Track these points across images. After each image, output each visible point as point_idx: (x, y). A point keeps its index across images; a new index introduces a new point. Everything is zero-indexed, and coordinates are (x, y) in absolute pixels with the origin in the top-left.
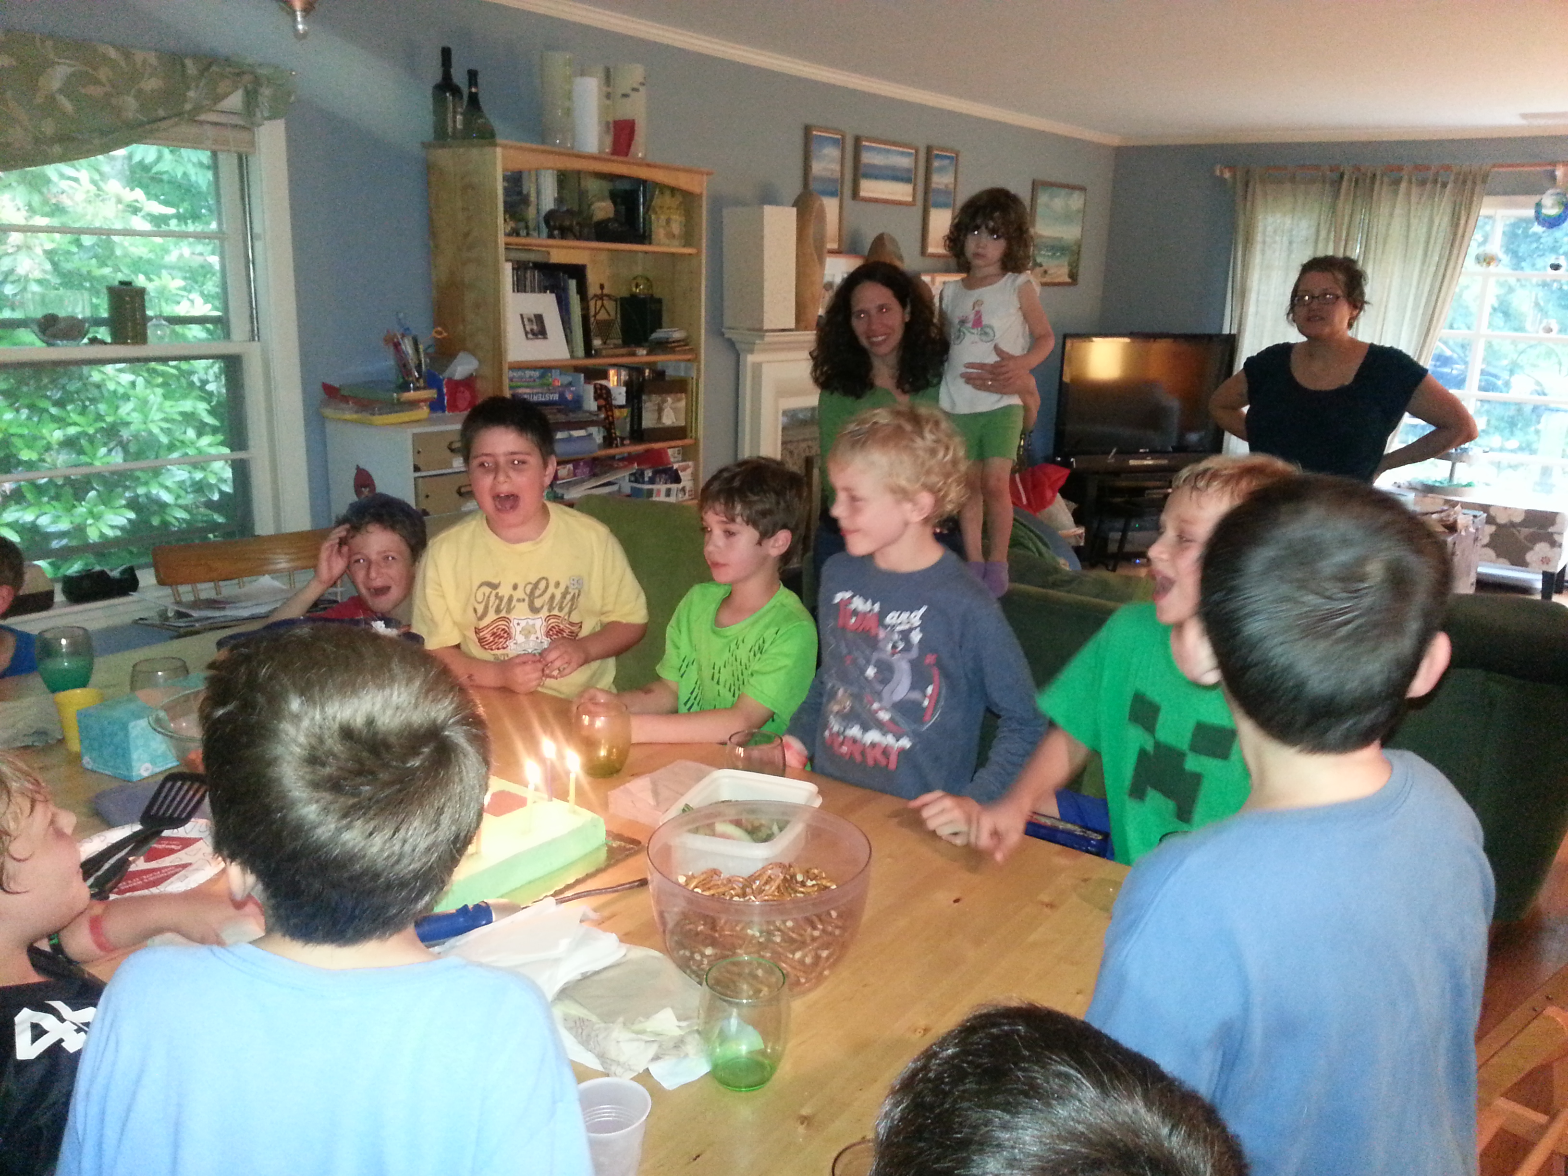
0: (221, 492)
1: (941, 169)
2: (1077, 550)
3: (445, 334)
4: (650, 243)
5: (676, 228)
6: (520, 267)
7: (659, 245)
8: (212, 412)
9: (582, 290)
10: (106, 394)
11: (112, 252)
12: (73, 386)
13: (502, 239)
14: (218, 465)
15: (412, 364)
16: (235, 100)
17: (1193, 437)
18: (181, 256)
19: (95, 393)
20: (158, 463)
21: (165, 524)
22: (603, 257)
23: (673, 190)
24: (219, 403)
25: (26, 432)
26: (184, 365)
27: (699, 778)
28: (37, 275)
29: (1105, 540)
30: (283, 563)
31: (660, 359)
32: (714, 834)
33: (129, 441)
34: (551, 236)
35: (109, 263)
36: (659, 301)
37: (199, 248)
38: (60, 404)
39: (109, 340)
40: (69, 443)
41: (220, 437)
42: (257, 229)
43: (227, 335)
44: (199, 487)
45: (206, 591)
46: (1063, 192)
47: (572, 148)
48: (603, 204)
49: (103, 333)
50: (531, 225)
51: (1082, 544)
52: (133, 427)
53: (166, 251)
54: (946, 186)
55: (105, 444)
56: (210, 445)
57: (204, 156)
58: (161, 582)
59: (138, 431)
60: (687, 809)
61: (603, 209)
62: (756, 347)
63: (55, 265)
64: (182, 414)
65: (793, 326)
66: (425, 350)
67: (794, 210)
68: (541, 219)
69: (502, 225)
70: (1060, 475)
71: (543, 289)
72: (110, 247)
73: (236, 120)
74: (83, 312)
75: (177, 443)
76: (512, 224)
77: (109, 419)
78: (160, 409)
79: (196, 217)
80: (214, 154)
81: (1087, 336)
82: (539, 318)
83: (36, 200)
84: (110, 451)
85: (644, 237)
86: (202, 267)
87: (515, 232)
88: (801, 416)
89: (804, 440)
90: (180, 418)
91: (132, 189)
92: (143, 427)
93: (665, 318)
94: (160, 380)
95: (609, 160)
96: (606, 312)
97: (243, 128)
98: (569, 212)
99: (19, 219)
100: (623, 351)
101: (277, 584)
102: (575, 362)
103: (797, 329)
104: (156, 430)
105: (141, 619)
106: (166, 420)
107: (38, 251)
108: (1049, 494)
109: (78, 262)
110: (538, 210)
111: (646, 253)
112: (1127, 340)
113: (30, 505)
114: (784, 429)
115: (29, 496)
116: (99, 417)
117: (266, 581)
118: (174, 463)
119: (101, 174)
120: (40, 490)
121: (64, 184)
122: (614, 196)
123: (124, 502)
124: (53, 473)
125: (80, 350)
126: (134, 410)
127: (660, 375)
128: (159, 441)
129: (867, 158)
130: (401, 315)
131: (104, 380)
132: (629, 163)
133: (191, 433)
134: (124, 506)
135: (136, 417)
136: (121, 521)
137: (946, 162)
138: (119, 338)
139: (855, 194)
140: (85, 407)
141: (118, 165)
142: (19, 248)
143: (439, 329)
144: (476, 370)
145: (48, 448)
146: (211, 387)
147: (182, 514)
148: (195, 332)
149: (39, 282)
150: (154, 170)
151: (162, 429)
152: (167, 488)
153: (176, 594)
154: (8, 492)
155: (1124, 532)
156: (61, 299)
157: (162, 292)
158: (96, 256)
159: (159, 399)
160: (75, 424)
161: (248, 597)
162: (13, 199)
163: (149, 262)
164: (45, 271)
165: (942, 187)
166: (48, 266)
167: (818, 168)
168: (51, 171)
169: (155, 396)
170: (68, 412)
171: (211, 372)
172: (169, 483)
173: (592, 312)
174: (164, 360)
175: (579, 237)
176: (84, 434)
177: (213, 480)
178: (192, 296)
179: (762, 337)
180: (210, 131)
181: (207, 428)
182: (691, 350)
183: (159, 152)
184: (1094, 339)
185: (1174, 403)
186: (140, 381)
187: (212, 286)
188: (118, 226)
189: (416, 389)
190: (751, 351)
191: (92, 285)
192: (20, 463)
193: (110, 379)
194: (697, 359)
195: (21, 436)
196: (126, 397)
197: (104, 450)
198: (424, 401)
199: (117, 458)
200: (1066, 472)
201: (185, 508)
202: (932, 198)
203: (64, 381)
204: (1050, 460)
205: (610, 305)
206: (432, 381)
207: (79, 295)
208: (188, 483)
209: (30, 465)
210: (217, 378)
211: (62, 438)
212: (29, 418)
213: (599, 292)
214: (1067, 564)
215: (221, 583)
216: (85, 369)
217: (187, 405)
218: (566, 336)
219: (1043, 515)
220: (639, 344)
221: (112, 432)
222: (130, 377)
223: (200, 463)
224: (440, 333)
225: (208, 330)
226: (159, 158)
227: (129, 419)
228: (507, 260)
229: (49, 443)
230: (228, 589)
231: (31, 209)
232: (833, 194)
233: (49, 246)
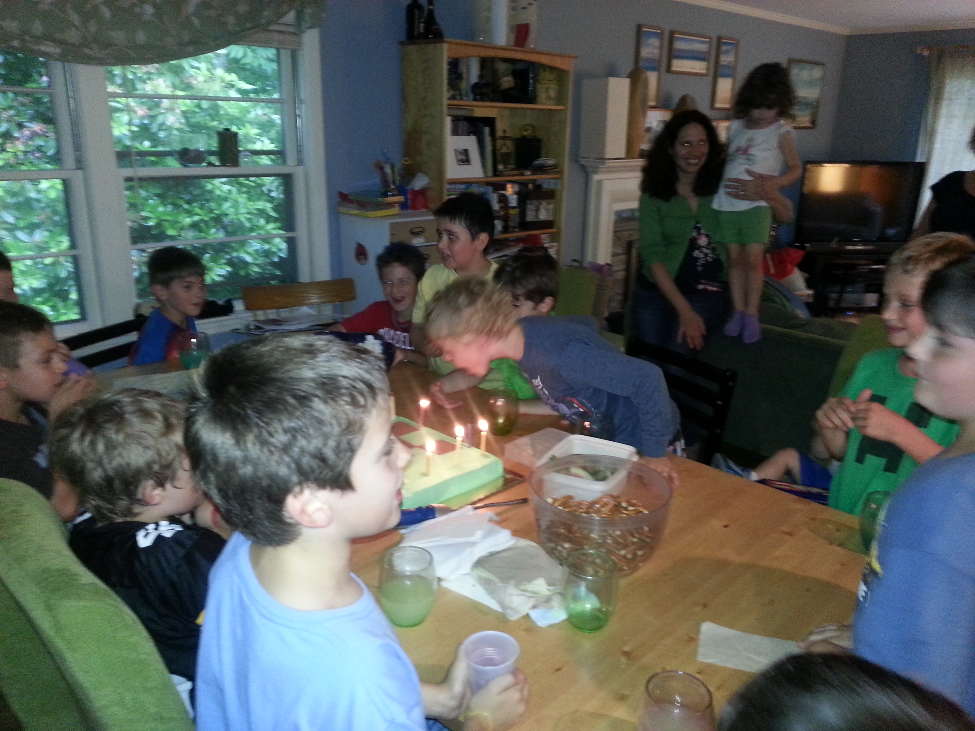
0: (280, 257)
1: (727, 52)
2: (808, 305)
3: (410, 162)
4: (536, 103)
5: (552, 93)
6: (456, 119)
7: (542, 104)
8: (275, 209)
9: (493, 134)
10: (214, 197)
11: (219, 112)
12: (197, 192)
13: (445, 102)
14: (277, 240)
15: (390, 179)
16: (290, 17)
17: (891, 232)
18: (257, 115)
19: (208, 196)
20: (244, 238)
21: (248, 275)
22: (506, 112)
23: (552, 69)
24: (278, 204)
25: (169, 218)
26: (258, 180)
27: (560, 440)
28: (177, 125)
29: (827, 299)
30: (315, 299)
31: (540, 178)
32: (570, 474)
33: (228, 225)
34: (475, 100)
35: (216, 118)
36: (539, 141)
37: (267, 111)
38: (189, 202)
39: (218, 164)
40: (195, 226)
42: (303, 95)
43: (284, 162)
44: (267, 254)
45: (272, 314)
46: (809, 66)
47: (490, 42)
48: (506, 79)
49: (214, 159)
50: (464, 92)
51: (811, 301)
52: (229, 217)
53: (249, 112)
54: (730, 62)
55: (214, 227)
56: (273, 229)
57: (271, 52)
58: (248, 308)
59: (233, 219)
60: (553, 458)
61: (507, 82)
62: (600, 170)
63: (187, 119)
64: (258, 210)
65: (624, 156)
66: (398, 172)
67: (628, 81)
68: (470, 89)
69: (445, 92)
70: (798, 255)
71: (469, 134)
72: (216, 108)
73: (291, 29)
74: (203, 147)
75: (255, 227)
76: (452, 92)
77: (217, 212)
78: (245, 207)
79: (264, 91)
80: (278, 50)
81: (820, 162)
82: (466, 152)
83: (177, 81)
84: (217, 230)
85: (532, 100)
86: (268, 121)
87: (453, 98)
88: (625, 215)
89: (628, 230)
90: (256, 212)
91: (230, 74)
92: (236, 217)
93: (543, 152)
94: (244, 189)
95: (511, 50)
96: (507, 147)
97: (296, 34)
98: (487, 84)
99: (167, 91)
100: (516, 172)
101: (311, 312)
102: (486, 179)
103: (626, 158)
104: (243, 219)
105: (236, 329)
106: (248, 213)
107: (178, 111)
108: (790, 267)
109: (199, 118)
110: (467, 84)
111: (533, 109)
112: (847, 165)
114: (616, 222)
116: (211, 211)
117: (305, 310)
118: (253, 238)
119: (213, 65)
121: (192, 72)
122: (515, 74)
123: (224, 261)
125: (201, 170)
126: (231, 207)
127: (538, 187)
128: (245, 226)
129: (679, 45)
130: (384, 150)
131: (214, 188)
132: (523, 51)
133: (262, 222)
134: (226, 264)
135: (231, 211)
136: (223, 272)
137: (729, 47)
138: (224, 163)
139: (669, 70)
140: (203, 205)
141: (222, 60)
142: (167, 109)
143: (407, 159)
144: (428, 184)
145: (182, 228)
146: (273, 194)
147: (257, 269)
148: (265, 160)
149: (178, 130)
150: (242, 62)
151: (246, 219)
152: (249, 254)
153: (255, 315)
155: (841, 293)
156: (190, 140)
157: (246, 135)
158: (210, 115)
159: (245, 200)
160: (197, 214)
161: (295, 319)
162: (165, 81)
163: (238, 119)
164: (181, 123)
165: (726, 63)
166: (183, 121)
167: (645, 52)
168: (186, 63)
169: (242, 199)
170: (194, 208)
171: (274, 185)
172: (250, 251)
173: (498, 147)
174: (247, 176)
175: (492, 100)
176: (202, 221)
177: (274, 249)
178: (263, 139)
179: (603, 163)
180: (277, 36)
181: (271, 219)
182: (559, 172)
183: (245, 50)
184: (825, 165)
185: (878, 209)
186: (234, 190)
187: (273, 133)
188: (222, 95)
189: (393, 195)
190: (596, 173)
191: (207, 132)
192: (167, 236)
193: (218, 188)
194: (561, 178)
195: (167, 221)
196: (226, 199)
197: (213, 230)
198: (396, 203)
199: (221, 235)
200: (801, 253)
201: (258, 265)
202: (720, 71)
203: (191, 189)
205: (509, 143)
206: (401, 191)
207: (201, 137)
208: (261, 251)
209: (172, 238)
210: (277, 188)
211: (190, 223)
212: (172, 211)
213: (502, 135)
214: (802, 314)
215: (281, 310)
216: (203, 181)
217: (260, 204)
218: (482, 162)
219: (784, 281)
220: (526, 168)
221: (218, 220)
222: (228, 187)
223: (266, 240)
224: (406, 161)
225: (272, 160)
226: (245, 55)
227: (228, 212)
228: (448, 115)
229: (183, 225)
230: (284, 313)
231: (175, 87)
232: (653, 69)
233: (184, 108)
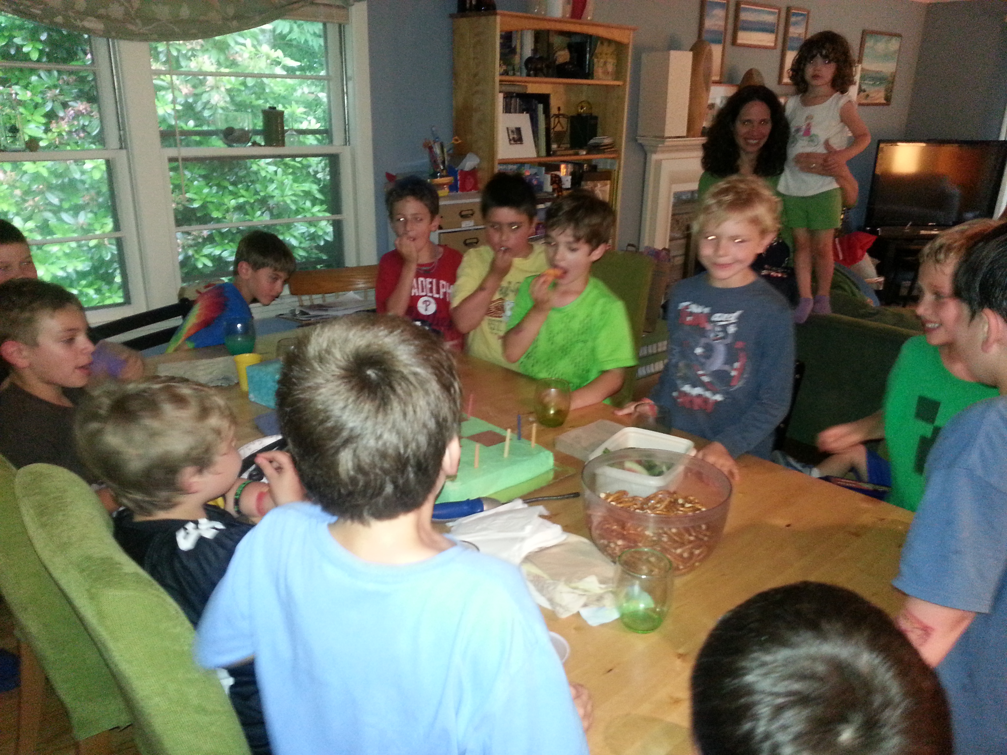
0: (326, 241)
1: (796, 23)
2: (878, 292)
3: (460, 141)
4: (592, 78)
5: (610, 68)
6: (508, 96)
7: (599, 79)
8: (321, 191)
9: (547, 111)
10: (260, 178)
11: (264, 89)
12: (242, 173)
13: (498, 78)
14: (323, 223)
15: (439, 160)
18: (303, 93)
19: (253, 178)
20: (290, 220)
22: (561, 89)
23: (610, 41)
24: (325, 186)
25: (214, 200)
26: (305, 162)
27: (614, 432)
28: (222, 104)
29: (899, 287)
30: (361, 285)
31: (596, 158)
32: (624, 469)
33: (273, 207)
34: (528, 75)
35: (262, 97)
36: (596, 118)
37: (313, 88)
38: (234, 184)
39: (263, 144)
40: (240, 208)
41: (325, 207)
42: (350, 73)
43: (331, 142)
44: (313, 237)
45: (317, 299)
46: (885, 38)
47: (545, 14)
48: (563, 52)
49: (259, 139)
50: (517, 67)
51: (881, 289)
52: (275, 199)
53: (295, 90)
54: (800, 34)
55: (260, 209)
56: (319, 211)
57: (318, 27)
58: (293, 293)
59: (278, 202)
60: (606, 452)
61: (563, 56)
62: (659, 149)
63: (232, 98)
64: (303, 191)
65: (685, 134)
66: (447, 152)
67: (690, 54)
68: (523, 64)
69: (498, 68)
70: (869, 240)
71: (522, 112)
72: (262, 86)
73: (339, 3)
74: (248, 126)
75: (301, 210)
76: (504, 67)
77: (262, 194)
78: (291, 189)
79: (311, 68)
80: (325, 25)
81: (894, 141)
82: (518, 130)
83: (222, 58)
84: (263, 213)
85: (589, 75)
86: (315, 100)
87: (506, 73)
88: (684, 197)
89: (686, 213)
90: (302, 194)
91: (276, 51)
92: (282, 199)
93: (599, 130)
94: (291, 170)
95: (566, 22)
96: (561, 126)
97: (343, 8)
98: (541, 58)
99: (213, 68)
100: (571, 152)
101: (357, 297)
102: (538, 160)
103: (687, 137)
104: (289, 202)
105: (281, 315)
106: (294, 195)
107: (223, 89)
108: (859, 252)
109: (245, 96)
110: (521, 59)
111: (589, 85)
112: (923, 145)
113: (218, 245)
114: (674, 206)
115: (217, 239)
116: (256, 193)
117: (351, 295)
118: (299, 221)
119: (258, 41)
120: (223, 235)
121: (237, 48)
122: (570, 47)
124: (230, 225)
125: (246, 149)
126: (276, 188)
127: (594, 168)
128: (291, 209)
129: (744, 16)
130: (434, 129)
131: (259, 170)
132: (580, 24)
133: (308, 204)
135: (276, 193)
137: (800, 18)
138: (269, 143)
139: (734, 42)
140: (248, 186)
141: (267, 35)
142: (212, 88)
143: (456, 138)
144: (478, 164)
146: (320, 176)
147: (302, 253)
148: (311, 140)
149: (222, 108)
150: (288, 38)
151: (292, 201)
152: (295, 237)
153: (301, 301)
154: (205, 237)
156: (235, 119)
157: (292, 115)
158: (254, 93)
159: (291, 182)
160: (243, 196)
161: (341, 304)
162: (210, 58)
163: (284, 97)
164: (226, 102)
165: (796, 35)
166: (228, 99)
167: (709, 24)
168: (231, 38)
169: (288, 180)
170: (239, 189)
171: (320, 166)
172: (296, 234)
173: (552, 126)
174: (293, 157)
175: (547, 76)
176: (247, 203)
177: (320, 233)
178: (309, 118)
179: (662, 142)
180: (324, 10)
181: (318, 201)
182: (615, 151)
183: (291, 25)
184: (899, 144)
185: (956, 191)
186: (280, 171)
187: (319, 112)
188: (267, 72)
189: (441, 176)
190: (655, 152)
191: (252, 111)
192: (212, 219)
193: (263, 169)
194: (619, 158)
195: (212, 203)
196: (272, 181)
197: (259, 213)
198: (444, 184)
199: (266, 217)
200: (873, 238)
201: (304, 249)
202: (789, 44)
203: (236, 170)
204: (861, 229)
205: (563, 121)
206: (451, 172)
207: (246, 116)
208: (306, 234)
209: (218, 220)
210: (324, 169)
211: (235, 205)
212: (217, 192)
213: (557, 112)
214: (872, 302)
215: (326, 295)
216: (249, 162)
217: (306, 186)
218: (535, 142)
219: (854, 267)
220: (581, 148)
221: (263, 202)
222: (273, 168)
223: (312, 222)
225: (318, 140)
226: (291, 30)
227: (274, 194)
228: (500, 92)
229: (228, 208)
230: (330, 298)
231: (219, 64)
232: (718, 42)
233: (229, 86)
